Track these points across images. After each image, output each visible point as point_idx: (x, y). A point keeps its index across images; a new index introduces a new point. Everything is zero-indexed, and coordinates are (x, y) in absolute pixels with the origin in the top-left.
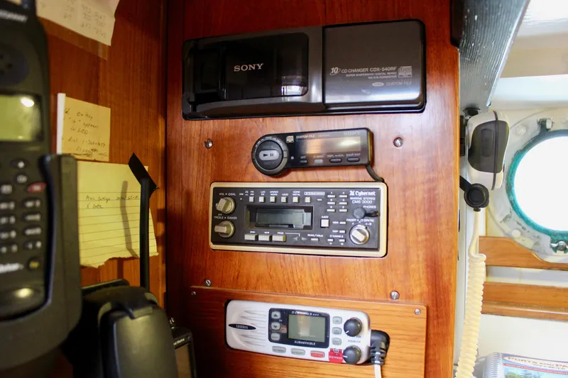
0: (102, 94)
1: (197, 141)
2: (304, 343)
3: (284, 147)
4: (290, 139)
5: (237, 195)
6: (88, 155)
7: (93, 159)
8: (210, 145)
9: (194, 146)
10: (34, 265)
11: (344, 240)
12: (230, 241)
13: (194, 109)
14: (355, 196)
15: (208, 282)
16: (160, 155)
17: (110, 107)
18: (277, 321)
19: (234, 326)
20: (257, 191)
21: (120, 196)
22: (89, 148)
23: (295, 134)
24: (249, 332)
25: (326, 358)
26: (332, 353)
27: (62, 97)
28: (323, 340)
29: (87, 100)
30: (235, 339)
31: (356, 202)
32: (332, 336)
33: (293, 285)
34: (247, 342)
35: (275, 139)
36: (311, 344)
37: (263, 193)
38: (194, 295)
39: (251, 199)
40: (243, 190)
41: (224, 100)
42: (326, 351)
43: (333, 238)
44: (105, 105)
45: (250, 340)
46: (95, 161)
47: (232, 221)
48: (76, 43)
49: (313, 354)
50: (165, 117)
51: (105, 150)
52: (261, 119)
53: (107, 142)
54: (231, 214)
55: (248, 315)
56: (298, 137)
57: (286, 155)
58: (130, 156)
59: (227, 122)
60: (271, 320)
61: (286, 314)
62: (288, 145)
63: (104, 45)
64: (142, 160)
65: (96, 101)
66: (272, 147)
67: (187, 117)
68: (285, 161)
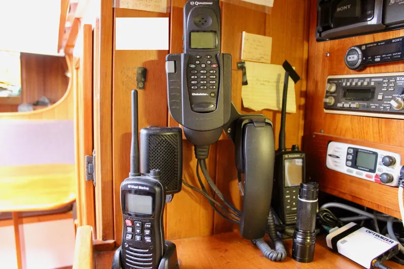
0: (267, 31)
1: (322, 53)
2: (362, 169)
3: (360, 53)
4: (364, 48)
5: (338, 83)
6: (258, 60)
7: (261, 61)
8: (328, 55)
9: (321, 56)
10: (213, 95)
11: (389, 108)
12: (332, 107)
13: (320, 36)
14: (400, 80)
15: (322, 131)
16: (304, 62)
17: (272, 37)
18: (351, 154)
19: (330, 155)
20: (348, 79)
21: (276, 80)
22: (259, 56)
23: (366, 45)
24: (337, 160)
25: (373, 180)
26: (377, 176)
27: (244, 33)
28: (373, 168)
29: (259, 33)
30: (330, 163)
31: (400, 84)
32: (378, 166)
33: (363, 135)
34: (336, 165)
35: (355, 48)
36: (367, 170)
37: (350, 80)
38: (314, 138)
39: (344, 84)
40: (341, 79)
41: (332, 28)
42: (373, 175)
43: (384, 107)
44: (269, 36)
45: (337, 164)
46: (262, 63)
47: (334, 97)
48: (253, 8)
49: (367, 176)
50: (308, 41)
51: (269, 58)
52: (354, 38)
53: (270, 54)
54: (334, 93)
55: (337, 150)
56: (368, 46)
57: (360, 57)
58: (284, 61)
59: (337, 41)
60: (348, 154)
61: (356, 151)
62: (362, 51)
63: (269, 7)
64: (291, 64)
65: (264, 34)
66: (354, 53)
67: (318, 40)
68: (360, 61)
